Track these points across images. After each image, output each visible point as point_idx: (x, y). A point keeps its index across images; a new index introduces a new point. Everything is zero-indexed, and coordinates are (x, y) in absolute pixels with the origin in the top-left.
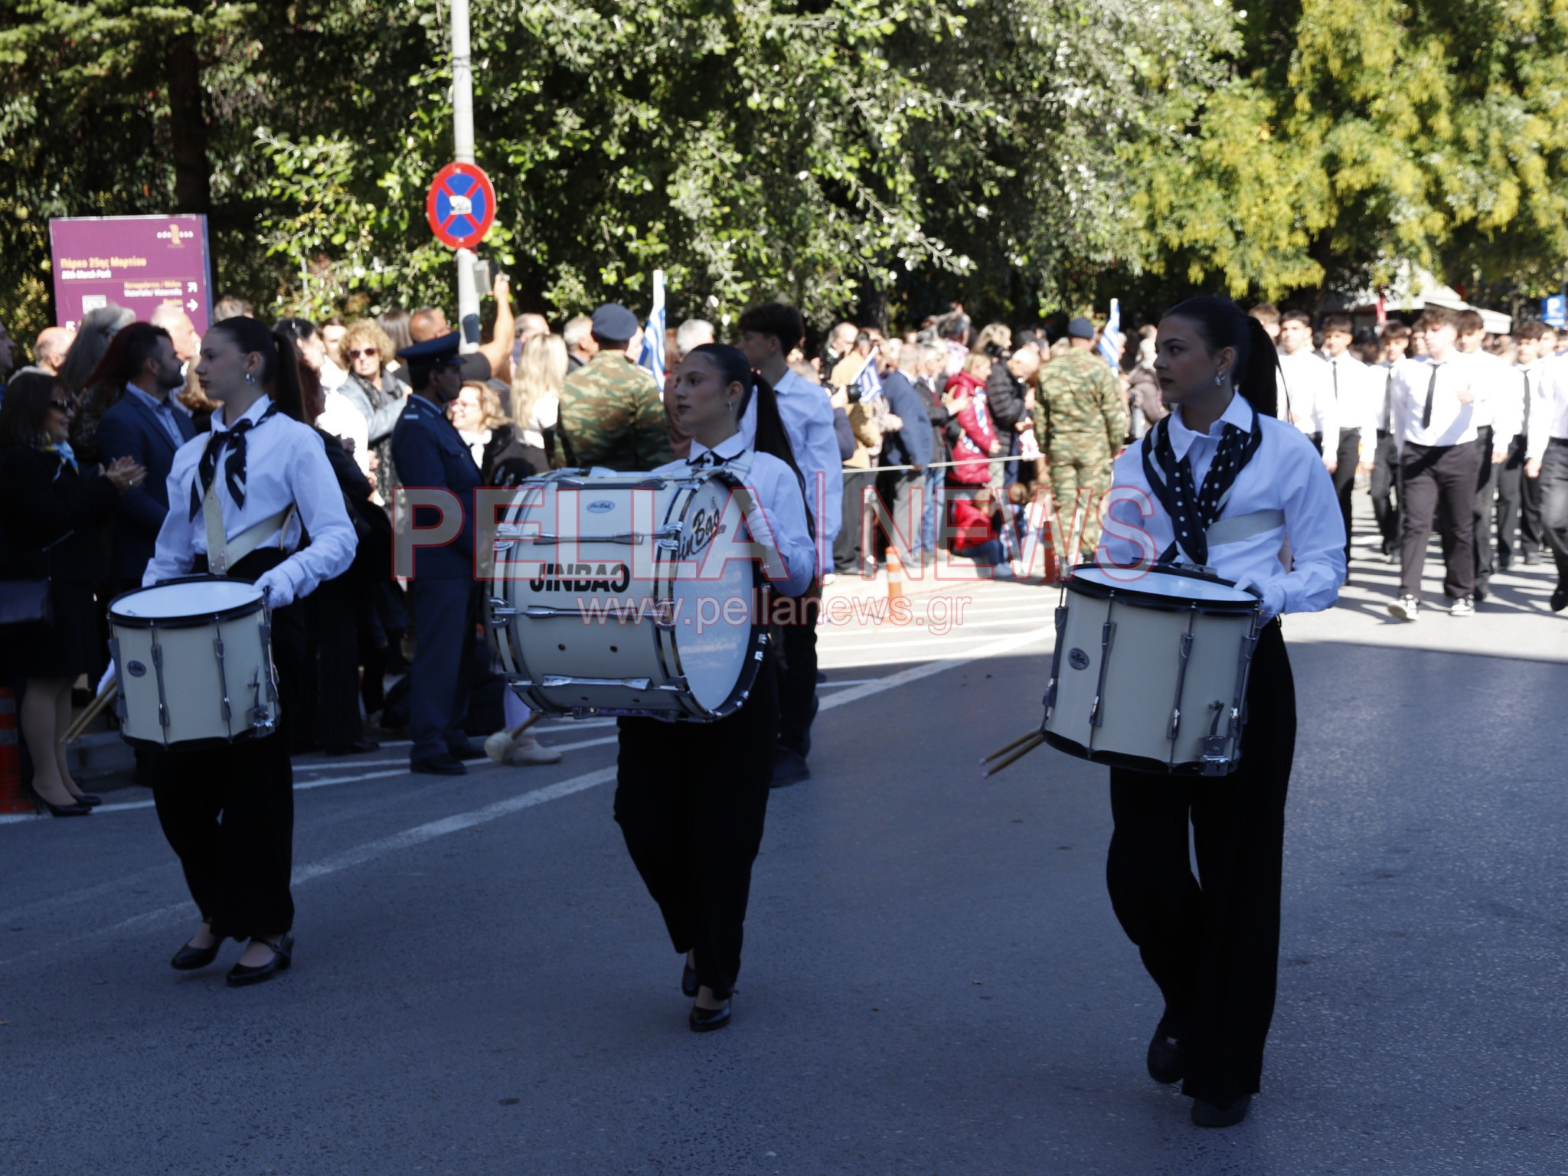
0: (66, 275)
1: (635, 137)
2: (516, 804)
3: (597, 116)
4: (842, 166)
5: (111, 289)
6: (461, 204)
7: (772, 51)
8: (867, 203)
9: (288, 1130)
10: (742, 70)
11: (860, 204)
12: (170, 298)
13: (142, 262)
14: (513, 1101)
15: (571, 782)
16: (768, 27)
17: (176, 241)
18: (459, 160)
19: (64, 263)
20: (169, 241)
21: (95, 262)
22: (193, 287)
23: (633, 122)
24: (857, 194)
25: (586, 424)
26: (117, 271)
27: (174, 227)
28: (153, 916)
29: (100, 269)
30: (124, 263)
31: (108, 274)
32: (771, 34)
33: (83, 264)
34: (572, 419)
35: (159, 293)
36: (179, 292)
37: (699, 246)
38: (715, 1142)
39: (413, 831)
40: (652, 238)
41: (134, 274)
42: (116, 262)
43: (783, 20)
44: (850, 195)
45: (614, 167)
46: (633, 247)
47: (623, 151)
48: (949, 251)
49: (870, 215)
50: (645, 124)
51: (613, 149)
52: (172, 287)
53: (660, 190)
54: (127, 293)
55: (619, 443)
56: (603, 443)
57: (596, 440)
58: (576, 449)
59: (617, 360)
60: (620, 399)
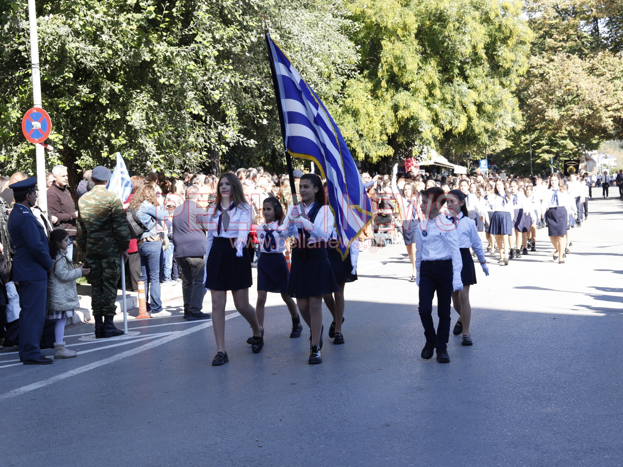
1: (112, 95)
2: (63, 376)
3: (96, 88)
4: (198, 109)
6: (37, 125)
7: (168, 62)
8: (211, 122)
10: (156, 69)
11: (208, 122)
15: (87, 366)
16: (167, 51)
18: (35, 106)
23: (112, 90)
24: (206, 118)
25: (90, 216)
32: (168, 54)
34: (85, 214)
37: (140, 141)
39: (17, 390)
40: (120, 138)
43: (173, 49)
44: (203, 118)
45: (104, 109)
46: (113, 142)
47: (108, 102)
48: (245, 139)
49: (212, 126)
50: (117, 90)
51: (104, 101)
53: (123, 118)
55: (105, 223)
56: (98, 223)
57: (95, 222)
58: (87, 226)
59: (103, 189)
60: (105, 205)
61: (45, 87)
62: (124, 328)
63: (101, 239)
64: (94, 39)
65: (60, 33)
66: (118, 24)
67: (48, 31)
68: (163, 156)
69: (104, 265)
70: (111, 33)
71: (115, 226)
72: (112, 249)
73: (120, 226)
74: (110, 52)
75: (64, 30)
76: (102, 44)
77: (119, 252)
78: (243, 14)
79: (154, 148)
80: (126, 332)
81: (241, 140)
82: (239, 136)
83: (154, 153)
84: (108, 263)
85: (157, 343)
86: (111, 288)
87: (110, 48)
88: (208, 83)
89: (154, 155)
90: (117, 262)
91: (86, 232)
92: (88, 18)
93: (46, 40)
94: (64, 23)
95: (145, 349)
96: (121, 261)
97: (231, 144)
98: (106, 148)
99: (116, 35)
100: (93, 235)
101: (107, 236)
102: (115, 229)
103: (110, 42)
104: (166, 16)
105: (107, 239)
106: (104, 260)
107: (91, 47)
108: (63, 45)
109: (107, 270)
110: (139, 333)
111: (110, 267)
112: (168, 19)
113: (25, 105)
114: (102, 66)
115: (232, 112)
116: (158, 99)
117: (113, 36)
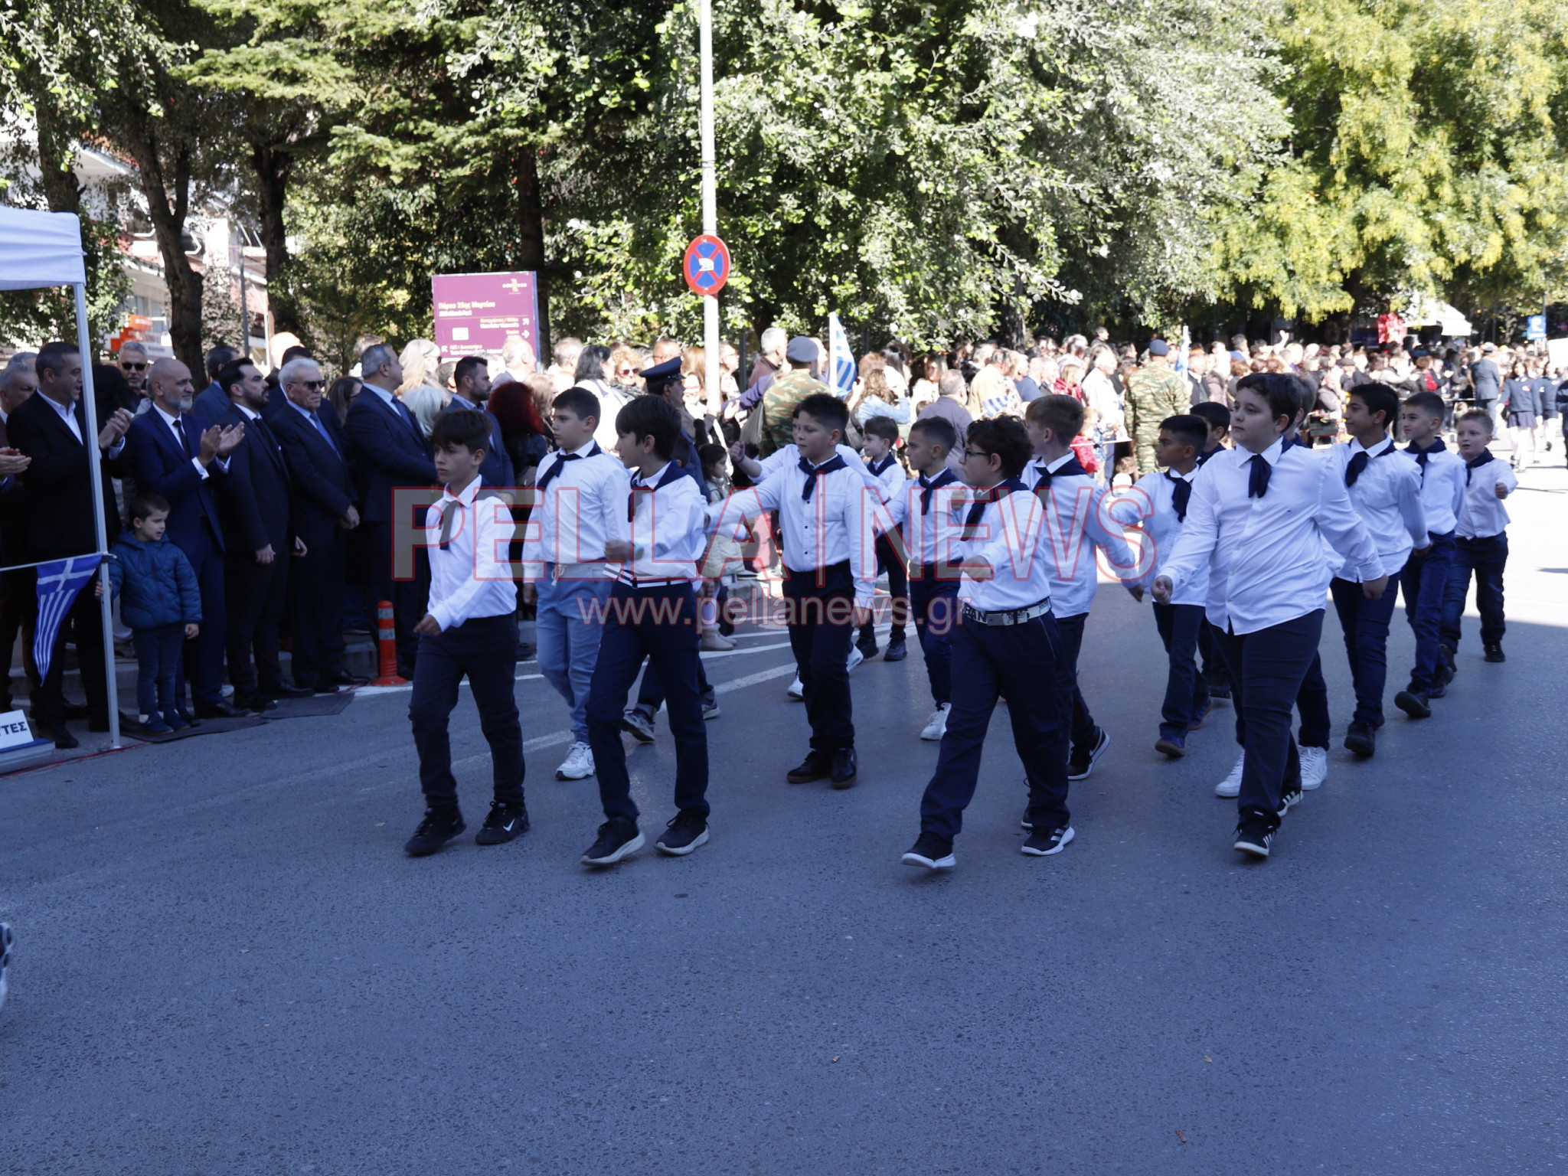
0: (442, 314)
1: (836, 211)
3: (809, 198)
4: (986, 232)
5: (471, 323)
6: (707, 264)
7: (936, 151)
8: (1003, 256)
9: (534, 909)
10: (914, 165)
11: (998, 257)
12: (511, 329)
13: (492, 305)
14: (683, 896)
16: (933, 133)
17: (515, 290)
18: (705, 233)
19: (441, 305)
20: (510, 289)
21: (461, 305)
22: (526, 321)
23: (836, 202)
24: (996, 248)
25: (782, 422)
26: (475, 311)
27: (514, 281)
28: (471, 760)
29: (464, 309)
30: (481, 305)
31: (470, 313)
32: (936, 138)
33: (453, 306)
34: (773, 418)
35: (503, 326)
36: (517, 325)
37: (880, 289)
38: (813, 928)
40: (847, 284)
41: (487, 313)
42: (475, 305)
43: (943, 128)
44: (991, 250)
45: (821, 234)
46: (835, 290)
47: (829, 223)
48: (1063, 288)
49: (1005, 264)
50: (844, 204)
51: (822, 221)
52: (512, 322)
53: (854, 249)
54: (483, 326)
59: (804, 376)
61: (724, 197)
64: (810, 117)
65: (753, 110)
66: (850, 88)
67: (735, 104)
68: (917, 315)
70: (838, 106)
74: (835, 139)
75: (759, 104)
76: (822, 125)
78: (1071, 62)
79: (903, 301)
81: (1054, 290)
82: (1052, 284)
83: (902, 309)
87: (835, 131)
88: (1002, 188)
89: (901, 316)
92: (800, 83)
93: (728, 119)
94: (760, 92)
97: (1037, 298)
98: (823, 300)
99: (845, 109)
103: (836, 121)
104: (936, 71)
107: (803, 132)
108: (758, 126)
112: (939, 78)
113: (693, 228)
114: (821, 161)
115: (1046, 235)
116: (914, 217)
117: (841, 111)
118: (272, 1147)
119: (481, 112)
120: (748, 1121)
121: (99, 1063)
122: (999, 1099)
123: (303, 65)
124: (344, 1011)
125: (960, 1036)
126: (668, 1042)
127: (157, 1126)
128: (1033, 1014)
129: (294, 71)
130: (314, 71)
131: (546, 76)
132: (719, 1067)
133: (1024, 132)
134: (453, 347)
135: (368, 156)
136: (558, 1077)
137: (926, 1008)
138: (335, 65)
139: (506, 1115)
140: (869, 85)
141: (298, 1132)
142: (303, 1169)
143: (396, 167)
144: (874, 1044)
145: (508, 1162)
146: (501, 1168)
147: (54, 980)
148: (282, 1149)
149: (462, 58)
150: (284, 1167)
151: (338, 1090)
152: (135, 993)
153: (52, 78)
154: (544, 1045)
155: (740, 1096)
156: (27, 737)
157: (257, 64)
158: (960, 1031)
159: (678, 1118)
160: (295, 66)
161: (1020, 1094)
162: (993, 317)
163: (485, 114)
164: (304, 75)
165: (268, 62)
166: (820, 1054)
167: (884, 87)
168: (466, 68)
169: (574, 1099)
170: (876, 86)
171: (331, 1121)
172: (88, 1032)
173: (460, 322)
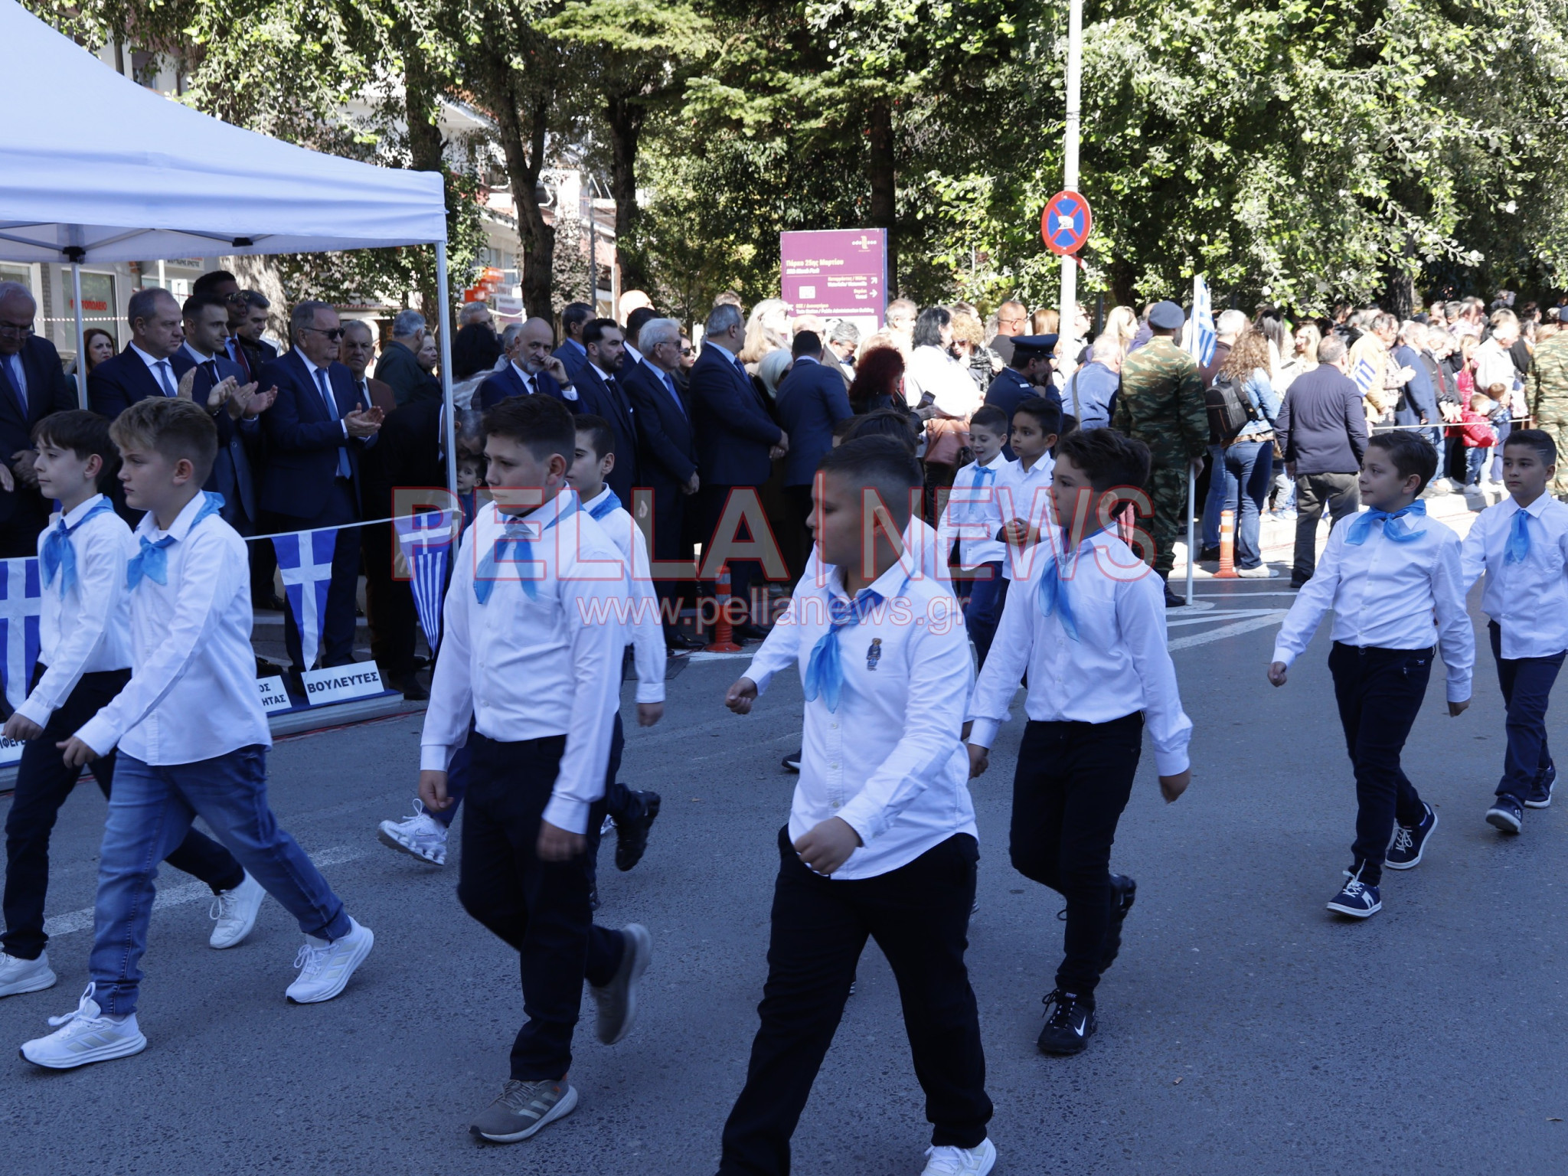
0: (789, 272)
1: (1209, 165)
3: (1181, 150)
5: (818, 282)
6: (1066, 222)
7: (1323, 98)
8: (1394, 213)
10: (1297, 113)
11: (1388, 214)
12: (859, 288)
13: (841, 262)
16: (1321, 79)
17: (865, 247)
18: (1066, 189)
19: (789, 263)
20: (860, 247)
21: (809, 262)
22: (875, 280)
23: (1210, 156)
24: (1386, 204)
25: (1140, 391)
26: (823, 269)
27: (864, 238)
29: (812, 267)
30: (828, 263)
31: (817, 271)
32: (1324, 84)
33: (801, 263)
35: (851, 284)
36: (865, 284)
37: (1254, 249)
40: (1217, 244)
41: (835, 271)
42: (823, 262)
43: (1334, 74)
44: (1380, 206)
45: (1192, 189)
46: (1204, 250)
47: (1200, 177)
48: (1461, 248)
49: (1397, 222)
50: (1218, 156)
51: (1193, 175)
52: (861, 280)
53: (1227, 205)
54: (830, 285)
55: (1165, 406)
56: (1153, 405)
57: (1148, 403)
58: (1132, 409)
59: (1167, 343)
60: (1167, 372)
61: (1088, 152)
62: (1186, 593)
63: (1156, 434)
64: (1186, 64)
65: (1125, 57)
66: (1232, 30)
67: (1105, 51)
68: (1293, 281)
69: (1158, 480)
70: (1217, 50)
71: (1183, 412)
72: (1173, 453)
73: (1193, 412)
74: (1212, 85)
75: (1132, 51)
76: (1198, 72)
77: (1186, 459)
79: (1279, 264)
80: (1190, 601)
81: (1451, 250)
82: (1449, 243)
83: (1276, 273)
84: (1166, 477)
85: (1239, 628)
86: (1167, 522)
87: (1213, 77)
88: (1397, 138)
89: (1276, 280)
90: (1181, 476)
91: (1130, 418)
92: (1177, 26)
93: (1097, 67)
94: (1133, 36)
95: (1217, 638)
96: (1188, 474)
97: (1430, 259)
98: (1190, 261)
99: (1225, 52)
100: (1142, 428)
101: (1167, 430)
102: (1184, 417)
103: (1215, 67)
104: (1327, 10)
105: (1166, 435)
106: (1159, 472)
107: (1177, 81)
108: (1129, 75)
109: (1162, 491)
110: (1212, 605)
111: (1167, 485)
112: (1331, 17)
113: (1054, 184)
114: (1195, 109)
115: (1443, 191)
116: (1295, 170)
117: (1221, 55)
118: (601, 1119)
119: (838, 61)
120: (1081, 1139)
121: (439, 1018)
122: (1359, 1142)
123: (661, 16)
124: (673, 986)
125: (1316, 1068)
126: (999, 1047)
127: (492, 1086)
128: (1399, 1051)
129: (652, 22)
130: (672, 22)
131: (907, 24)
132: (1053, 1078)
133: (1425, 77)
134: (799, 306)
135: (721, 108)
136: (885, 1073)
137: (1279, 1034)
138: (693, 15)
139: (831, 1108)
140: (1253, 26)
141: (626, 1106)
142: (630, 1144)
143: (749, 119)
144: (1220, 1068)
145: (831, 1157)
146: (826, 1163)
147: (400, 931)
148: (610, 1121)
149: (823, 9)
150: (612, 1140)
151: (665, 1067)
152: (474, 951)
153: (421, 34)
154: (871, 1039)
155: (1075, 1111)
156: (378, 687)
157: (616, 16)
158: (1317, 1063)
159: (1008, 1128)
160: (653, 17)
161: (1382, 1139)
162: (1379, 280)
163: (842, 64)
164: (662, 26)
165: (627, 14)
166: (1161, 1073)
167: (1270, 27)
168: (826, 19)
169: (901, 1098)
170: (1261, 26)
171: (657, 1098)
172: (429, 986)
173: (807, 281)
